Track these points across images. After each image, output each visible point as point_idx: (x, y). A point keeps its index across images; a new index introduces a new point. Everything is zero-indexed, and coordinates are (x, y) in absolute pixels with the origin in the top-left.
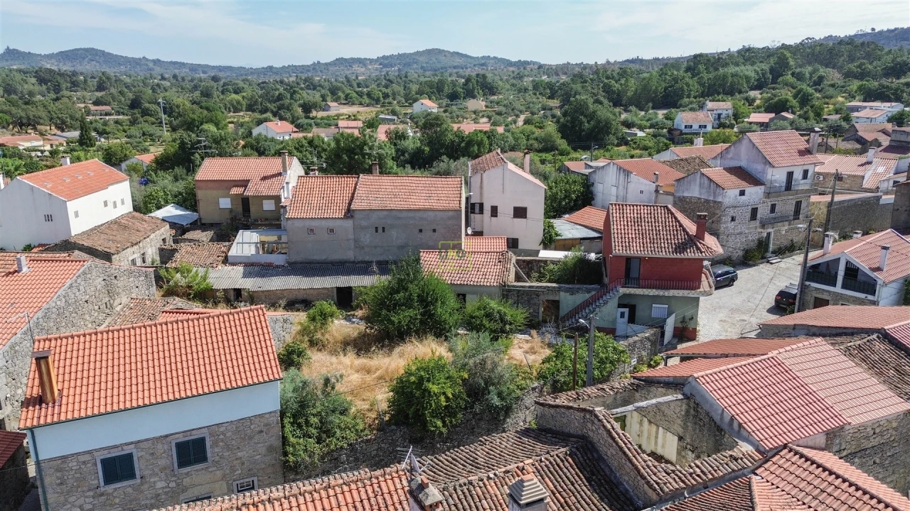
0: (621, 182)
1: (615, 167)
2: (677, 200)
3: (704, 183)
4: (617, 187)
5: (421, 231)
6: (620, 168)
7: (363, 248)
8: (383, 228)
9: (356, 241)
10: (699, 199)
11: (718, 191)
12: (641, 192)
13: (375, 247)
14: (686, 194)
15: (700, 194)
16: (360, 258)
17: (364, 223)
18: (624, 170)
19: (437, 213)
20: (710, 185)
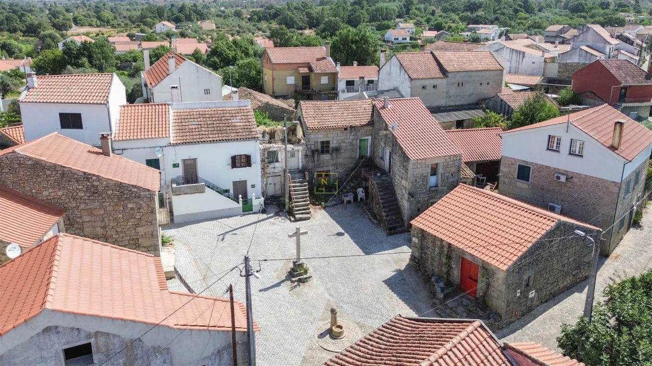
0: (513, 58)
1: (509, 50)
2: (561, 65)
3: (582, 54)
4: (511, 62)
5: (481, 84)
6: (513, 50)
7: (450, 97)
8: (462, 83)
9: (447, 92)
10: (578, 63)
11: (592, 57)
12: (534, 63)
13: (457, 96)
14: (568, 61)
15: (579, 60)
16: (448, 104)
17: (453, 81)
18: (517, 51)
19: (492, 73)
20: (587, 55)
